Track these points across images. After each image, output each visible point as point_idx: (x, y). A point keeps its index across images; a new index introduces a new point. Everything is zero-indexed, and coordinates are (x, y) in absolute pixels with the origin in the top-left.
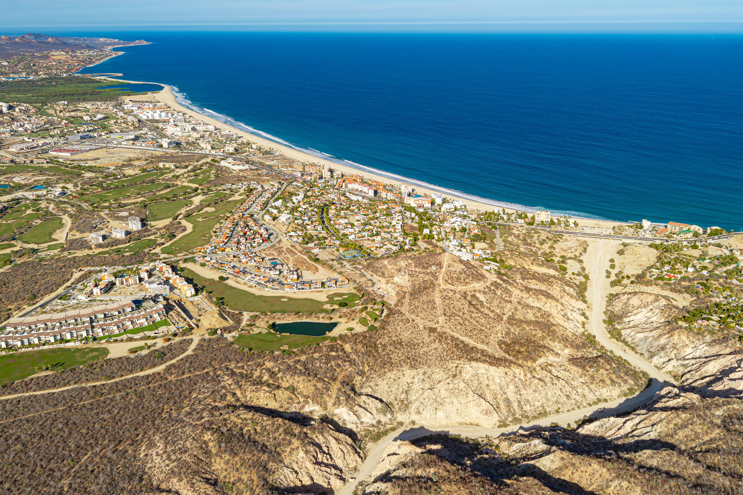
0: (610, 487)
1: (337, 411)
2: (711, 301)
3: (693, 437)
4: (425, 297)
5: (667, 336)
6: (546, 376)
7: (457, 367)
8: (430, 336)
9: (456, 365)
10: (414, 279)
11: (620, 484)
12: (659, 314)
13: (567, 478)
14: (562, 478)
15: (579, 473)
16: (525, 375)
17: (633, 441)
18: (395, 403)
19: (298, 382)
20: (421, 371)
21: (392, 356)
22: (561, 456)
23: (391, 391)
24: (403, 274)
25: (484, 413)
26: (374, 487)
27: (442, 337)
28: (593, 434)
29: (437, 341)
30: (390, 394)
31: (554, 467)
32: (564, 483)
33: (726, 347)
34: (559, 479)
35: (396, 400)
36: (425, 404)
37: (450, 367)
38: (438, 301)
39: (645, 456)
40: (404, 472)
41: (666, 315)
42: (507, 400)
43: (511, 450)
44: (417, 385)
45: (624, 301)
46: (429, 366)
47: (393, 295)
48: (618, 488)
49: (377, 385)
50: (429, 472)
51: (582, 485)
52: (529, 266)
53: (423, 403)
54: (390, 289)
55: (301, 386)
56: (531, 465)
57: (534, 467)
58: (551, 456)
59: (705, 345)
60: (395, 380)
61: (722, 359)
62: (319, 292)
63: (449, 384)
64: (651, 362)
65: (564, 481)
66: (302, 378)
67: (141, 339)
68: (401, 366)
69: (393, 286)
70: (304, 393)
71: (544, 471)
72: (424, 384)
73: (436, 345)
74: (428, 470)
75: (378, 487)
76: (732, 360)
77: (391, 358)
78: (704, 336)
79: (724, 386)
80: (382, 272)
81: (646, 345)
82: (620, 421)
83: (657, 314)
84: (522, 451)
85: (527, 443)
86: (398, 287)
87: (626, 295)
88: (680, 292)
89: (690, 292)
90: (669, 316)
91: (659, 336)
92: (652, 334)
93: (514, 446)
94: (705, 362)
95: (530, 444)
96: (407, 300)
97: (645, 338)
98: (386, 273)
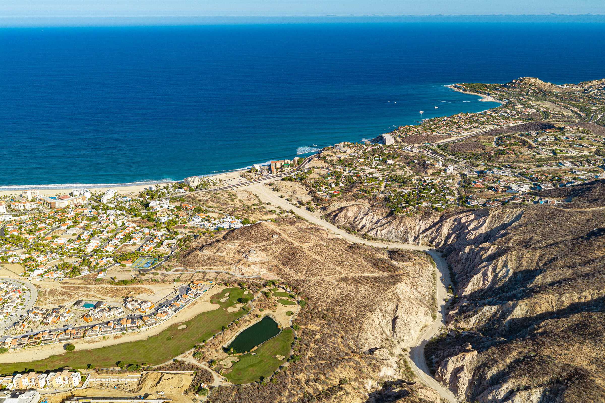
0: (564, 301)
1: (381, 374)
4: (304, 261)
5: (402, 225)
6: (414, 274)
7: (394, 294)
8: (349, 284)
9: (392, 293)
10: (270, 252)
11: (566, 297)
12: (375, 215)
13: (540, 312)
14: (538, 313)
15: (543, 305)
16: (409, 279)
18: (384, 344)
19: (341, 372)
20: (378, 310)
21: (348, 313)
22: (524, 303)
23: (376, 337)
24: (255, 252)
25: (426, 315)
27: (358, 281)
28: (473, 291)
29: (359, 285)
30: (376, 340)
31: (524, 312)
32: (542, 316)
33: (435, 217)
34: (537, 315)
35: (383, 341)
36: (402, 331)
37: (390, 296)
38: (317, 257)
40: (496, 369)
41: (380, 214)
42: (420, 301)
43: (472, 325)
44: (383, 323)
45: (343, 216)
46: (378, 305)
47: (265, 272)
48: (567, 300)
49: (366, 339)
50: (514, 356)
51: (549, 311)
53: (400, 332)
54: (255, 270)
55: (346, 374)
56: (510, 320)
57: (513, 320)
58: (518, 308)
59: (422, 221)
60: (371, 328)
61: (446, 224)
63: (402, 308)
64: (408, 243)
65: (540, 314)
66: (339, 366)
68: (366, 316)
69: (258, 265)
70: (353, 378)
71: (520, 318)
72: (387, 318)
73: (363, 288)
74: (511, 355)
76: (451, 221)
77: (349, 315)
78: (416, 217)
79: (475, 235)
80: (220, 261)
81: (394, 236)
82: (480, 275)
83: (374, 215)
84: (482, 319)
85: (480, 313)
86: (263, 265)
87: (341, 212)
88: (353, 200)
89: (360, 197)
90: (382, 213)
91: (397, 227)
92: (391, 228)
93: (470, 321)
94: (438, 230)
95: (483, 313)
96: (287, 270)
97: (390, 232)
98: (227, 260)
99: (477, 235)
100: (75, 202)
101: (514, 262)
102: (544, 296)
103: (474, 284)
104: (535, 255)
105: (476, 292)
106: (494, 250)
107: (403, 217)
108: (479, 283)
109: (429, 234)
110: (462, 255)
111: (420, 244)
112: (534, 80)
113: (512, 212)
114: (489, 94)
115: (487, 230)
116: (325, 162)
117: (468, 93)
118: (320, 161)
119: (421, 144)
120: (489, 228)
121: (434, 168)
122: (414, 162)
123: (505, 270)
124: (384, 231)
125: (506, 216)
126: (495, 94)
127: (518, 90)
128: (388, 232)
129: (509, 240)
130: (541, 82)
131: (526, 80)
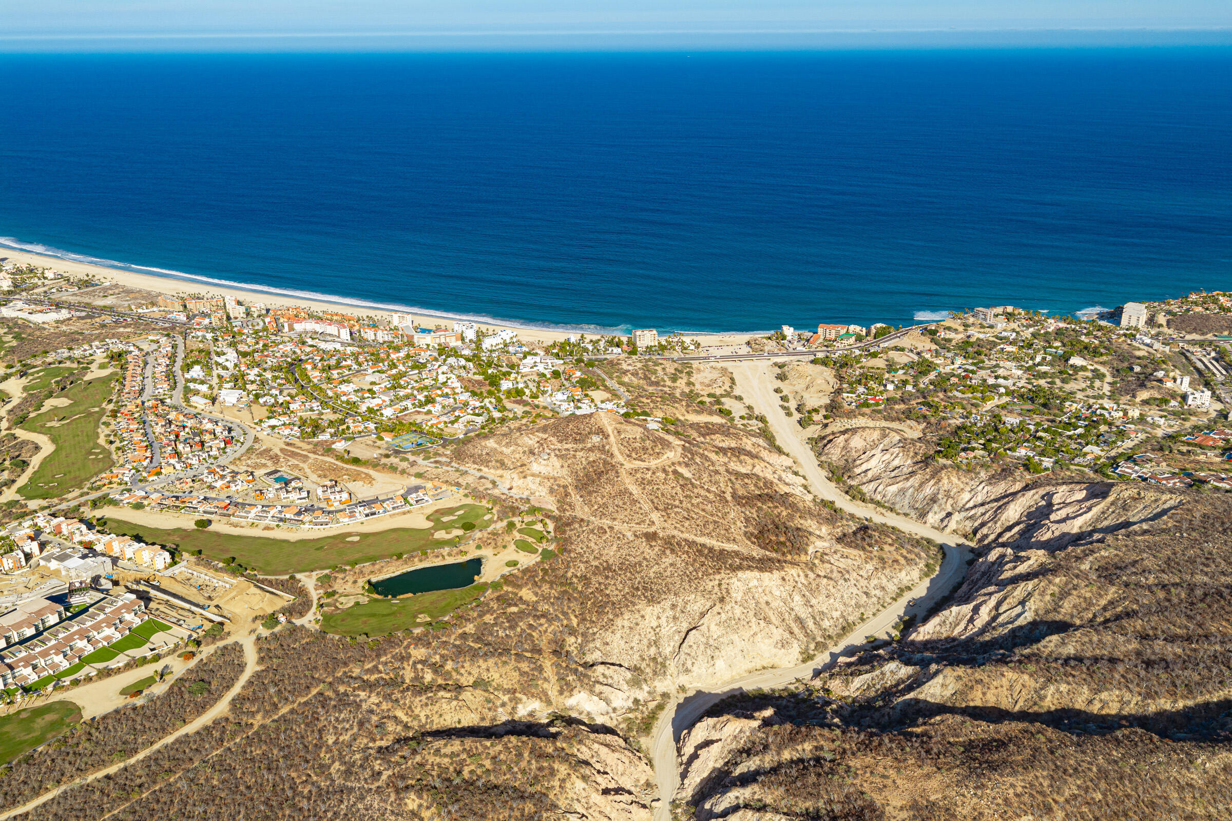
0: (1046, 697)
1: (570, 702)
2: (949, 425)
3: (1084, 605)
4: (608, 488)
5: (932, 482)
6: (832, 571)
7: (720, 585)
8: (651, 546)
9: (717, 582)
10: (570, 462)
11: (1058, 690)
12: (901, 454)
13: (978, 703)
14: (972, 704)
15: (993, 691)
16: (806, 576)
17: (1006, 631)
18: (643, 665)
19: (488, 670)
20: (667, 604)
21: (608, 592)
22: (955, 674)
23: (632, 648)
24: (546, 457)
25: (779, 645)
26: (729, 800)
27: (670, 544)
28: (935, 637)
29: (668, 552)
30: (630, 652)
31: (948, 693)
32: (978, 711)
33: (1015, 481)
34: (967, 707)
35: (643, 659)
36: (693, 654)
37: (709, 588)
38: (635, 489)
39: (1052, 644)
40: (758, 762)
41: (912, 454)
42: (798, 619)
43: (852, 690)
44: (667, 629)
45: (842, 445)
46: (675, 594)
47: (543, 494)
48: (1057, 696)
49: (607, 644)
50: (804, 750)
51: (1003, 707)
52: (684, 415)
53: (689, 655)
54: (531, 486)
55: (496, 676)
56: (911, 699)
57: (917, 701)
58: (939, 679)
59: (983, 484)
60: (631, 628)
61: (1022, 499)
62: (404, 513)
63: (719, 613)
64: (925, 523)
65: (975, 707)
66: (491, 662)
67: (128, 666)
68: (634, 604)
69: (538, 480)
70: (505, 686)
71: (934, 703)
72: (678, 623)
73: (670, 559)
74: (799, 748)
75: (737, 798)
76: (1036, 497)
77: (608, 595)
78: (978, 474)
79: (1053, 532)
80: (497, 461)
81: (907, 501)
82: (967, 609)
83: (898, 453)
84: (874, 685)
85: (877, 672)
87: (841, 437)
88: (900, 420)
90: (917, 454)
91: (922, 484)
92: (909, 484)
93: (852, 682)
94: (999, 507)
95: (882, 673)
96: (575, 498)
97: (903, 491)
98: (506, 461)
99: (1057, 534)
100: (443, 340)
101: (1048, 598)
102: (1011, 674)
103: (944, 622)
104: (1101, 596)
105: (941, 640)
106: (1035, 566)
107: (944, 467)
108: (958, 624)
109: (979, 514)
110: (982, 563)
111: (948, 530)
113: (1156, 501)
115: (1084, 529)
118: (923, 338)
119: (1210, 336)
120: (1090, 525)
122: (1133, 369)
123: (1019, 609)
124: (894, 489)
125: (1142, 506)
128: (900, 491)
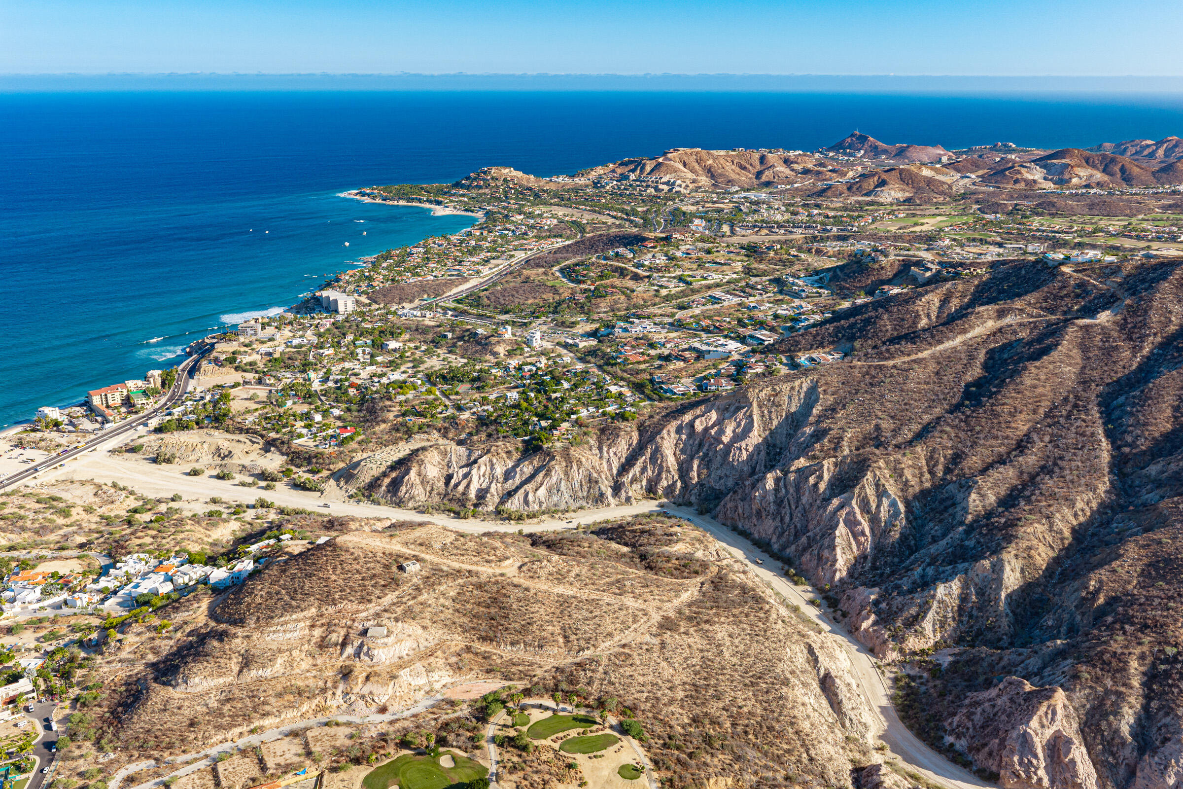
0: (1060, 530)
3: (917, 471)
5: (574, 466)
7: (783, 622)
8: (685, 633)
9: (780, 621)
11: (1058, 520)
12: (495, 461)
13: (1045, 564)
15: (1039, 549)
21: (744, 709)
22: (1011, 554)
24: (383, 631)
27: (696, 619)
29: (705, 627)
31: (1019, 573)
33: (626, 433)
36: (854, 705)
37: (783, 631)
39: (977, 502)
40: (1130, 711)
41: (504, 455)
43: (931, 636)
44: (812, 700)
45: (418, 481)
48: (1063, 525)
50: (1137, 669)
53: (853, 708)
56: (1006, 598)
58: (1007, 568)
59: (605, 449)
60: (812, 725)
61: (663, 442)
63: (820, 648)
64: (609, 505)
68: (785, 699)
69: (417, 666)
71: (1019, 589)
72: (810, 687)
73: (720, 633)
74: (1132, 670)
76: (672, 435)
77: (750, 713)
78: (587, 443)
79: (747, 450)
81: (566, 496)
82: (841, 530)
83: (491, 461)
84: (945, 617)
85: (935, 605)
86: (431, 659)
87: (407, 472)
88: (401, 439)
89: (416, 429)
90: (508, 452)
91: (566, 474)
92: (554, 479)
93: (923, 629)
94: (653, 459)
95: (939, 602)
97: (555, 489)
99: (751, 449)
101: (892, 481)
102: (1029, 530)
103: (843, 549)
104: (918, 458)
105: (855, 565)
106: (832, 468)
107: (566, 449)
109: (638, 474)
111: (633, 500)
112: (507, 170)
113: (792, 388)
114: (439, 203)
115: (763, 435)
116: (237, 369)
117: (396, 203)
118: (224, 370)
119: (417, 302)
120: (764, 430)
121: (504, 341)
122: (445, 337)
124: (542, 492)
125: (786, 398)
126: (451, 201)
127: (487, 191)
128: (550, 491)
129: (838, 443)
130: (520, 174)
131: (494, 171)
